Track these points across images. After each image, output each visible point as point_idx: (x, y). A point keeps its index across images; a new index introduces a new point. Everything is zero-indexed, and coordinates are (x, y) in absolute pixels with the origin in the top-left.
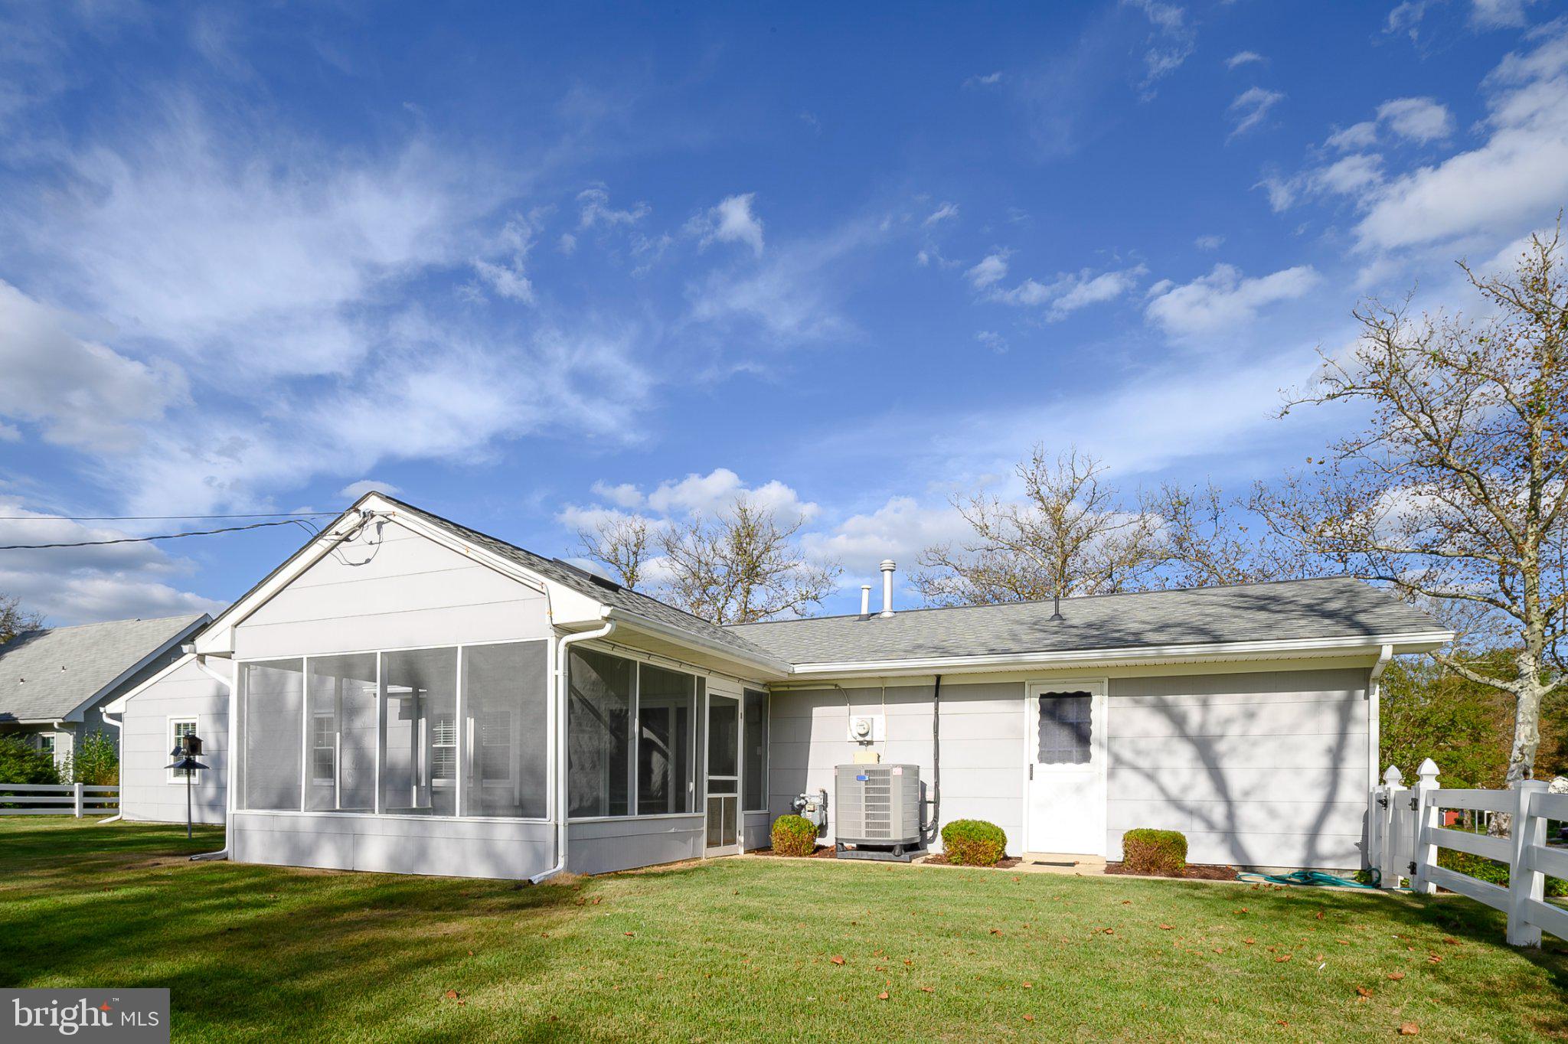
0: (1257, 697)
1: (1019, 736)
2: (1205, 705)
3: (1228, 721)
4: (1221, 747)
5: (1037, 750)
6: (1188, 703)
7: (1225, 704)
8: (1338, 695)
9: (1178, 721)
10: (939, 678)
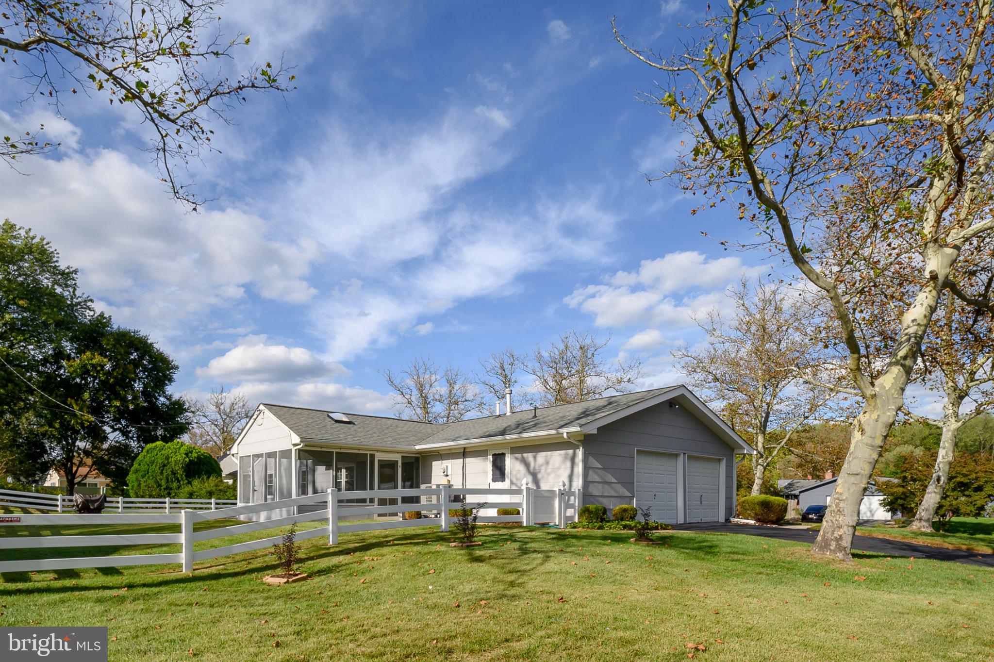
0: (549, 453)
1: (486, 472)
2: (535, 457)
3: (542, 465)
4: (539, 476)
5: (491, 477)
6: (529, 456)
7: (542, 456)
8: (571, 452)
9: (527, 465)
10: (465, 448)
